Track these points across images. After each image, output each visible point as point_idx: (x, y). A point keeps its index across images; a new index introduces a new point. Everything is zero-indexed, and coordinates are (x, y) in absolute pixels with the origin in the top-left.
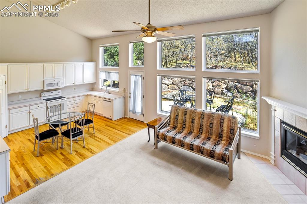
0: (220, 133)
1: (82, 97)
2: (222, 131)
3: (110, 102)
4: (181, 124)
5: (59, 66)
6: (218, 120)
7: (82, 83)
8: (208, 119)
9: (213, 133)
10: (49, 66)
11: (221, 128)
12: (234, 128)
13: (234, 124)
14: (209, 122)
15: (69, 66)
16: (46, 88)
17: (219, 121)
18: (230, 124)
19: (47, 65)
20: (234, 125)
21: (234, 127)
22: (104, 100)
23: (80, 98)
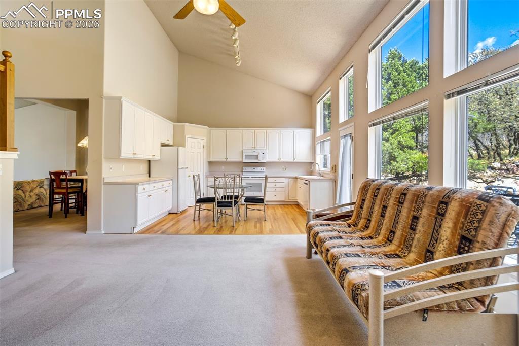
0: (429, 248)
1: (287, 180)
2: (437, 241)
3: (307, 184)
4: (365, 218)
5: (260, 133)
6: (433, 207)
7: (292, 160)
8: (412, 203)
9: (413, 246)
10: (248, 132)
11: (435, 233)
12: (475, 236)
13: (480, 221)
14: (412, 213)
15: (273, 133)
16: (245, 161)
17: (435, 210)
18: (462, 220)
19: (247, 131)
20: (476, 224)
21: (476, 229)
22: (305, 183)
23: (284, 180)
